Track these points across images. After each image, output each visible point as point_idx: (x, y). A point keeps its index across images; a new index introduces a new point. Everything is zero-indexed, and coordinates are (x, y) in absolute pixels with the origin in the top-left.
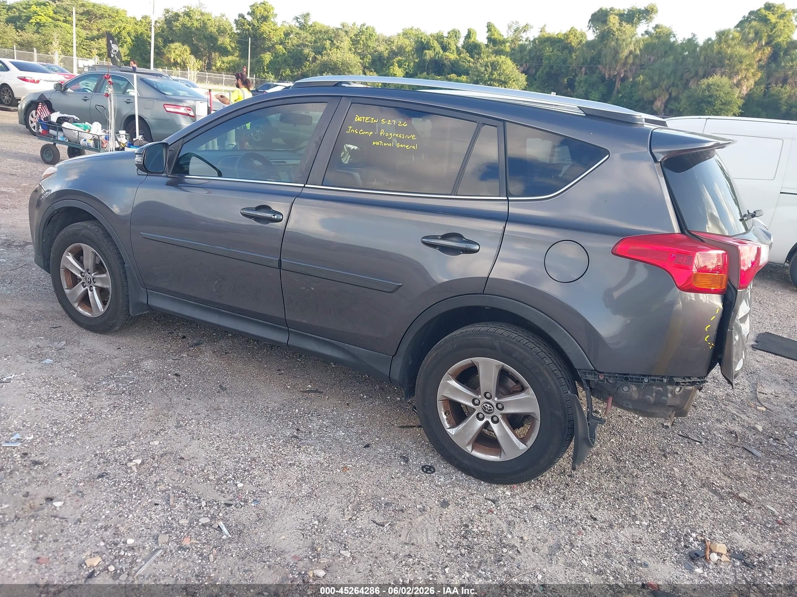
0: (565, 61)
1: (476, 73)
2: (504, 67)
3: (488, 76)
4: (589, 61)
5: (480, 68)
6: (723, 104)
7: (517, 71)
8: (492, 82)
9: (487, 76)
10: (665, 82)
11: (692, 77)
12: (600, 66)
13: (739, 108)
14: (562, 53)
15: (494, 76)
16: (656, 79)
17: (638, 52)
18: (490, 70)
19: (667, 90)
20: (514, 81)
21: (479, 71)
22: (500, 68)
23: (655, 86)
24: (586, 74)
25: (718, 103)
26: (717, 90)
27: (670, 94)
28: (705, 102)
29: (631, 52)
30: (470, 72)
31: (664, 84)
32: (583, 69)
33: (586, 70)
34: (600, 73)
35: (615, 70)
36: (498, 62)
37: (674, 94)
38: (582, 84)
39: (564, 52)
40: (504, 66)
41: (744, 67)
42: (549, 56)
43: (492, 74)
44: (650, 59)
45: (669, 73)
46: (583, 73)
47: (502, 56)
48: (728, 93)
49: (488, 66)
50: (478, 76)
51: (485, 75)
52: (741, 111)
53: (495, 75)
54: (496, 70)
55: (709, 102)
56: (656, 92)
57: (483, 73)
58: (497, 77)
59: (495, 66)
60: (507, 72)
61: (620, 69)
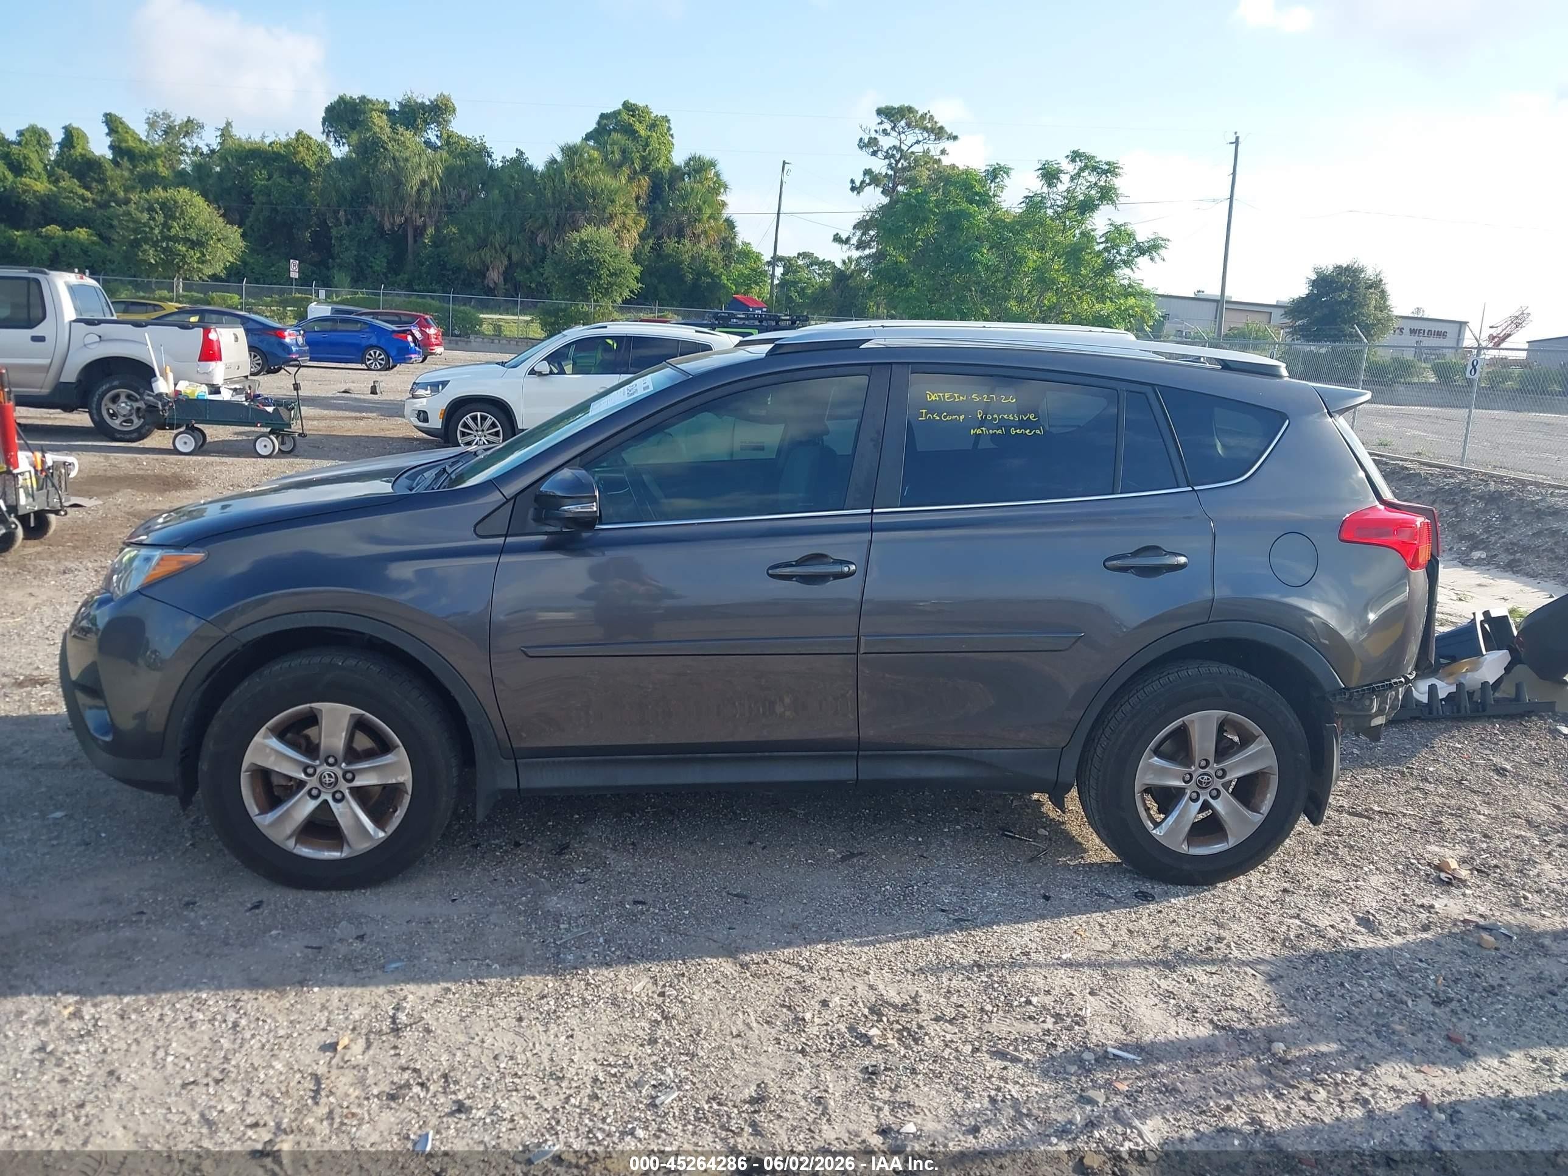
0: (300, 197)
1: (131, 225)
2: (192, 212)
3: (161, 232)
4: (349, 197)
5: (139, 214)
6: (611, 275)
7: (221, 220)
8: (171, 243)
9: (157, 231)
10: (498, 236)
11: (541, 227)
12: (371, 208)
13: (638, 281)
14: (291, 182)
15: (173, 232)
16: (480, 229)
17: (436, 182)
18: (160, 218)
19: (503, 250)
20: (219, 240)
21: (136, 221)
22: (182, 213)
23: (482, 244)
24: (348, 223)
25: (604, 272)
26: (598, 251)
27: (509, 258)
28: (583, 272)
29: (423, 183)
30: (115, 223)
31: (498, 239)
32: (342, 213)
33: (346, 215)
34: (374, 220)
35: (402, 214)
36: (176, 202)
37: (515, 257)
38: (346, 243)
39: (293, 180)
40: (190, 210)
41: (618, 209)
42: (266, 187)
43: (166, 226)
44: (459, 196)
45: (499, 219)
46: (343, 220)
47: (181, 189)
48: (616, 255)
49: (154, 210)
50: (136, 231)
51: (152, 229)
52: (640, 285)
53: (176, 229)
54: (174, 218)
55: (591, 272)
56: (487, 254)
57: (145, 225)
58: (181, 234)
59: (170, 209)
60: (200, 222)
61: (411, 213)
